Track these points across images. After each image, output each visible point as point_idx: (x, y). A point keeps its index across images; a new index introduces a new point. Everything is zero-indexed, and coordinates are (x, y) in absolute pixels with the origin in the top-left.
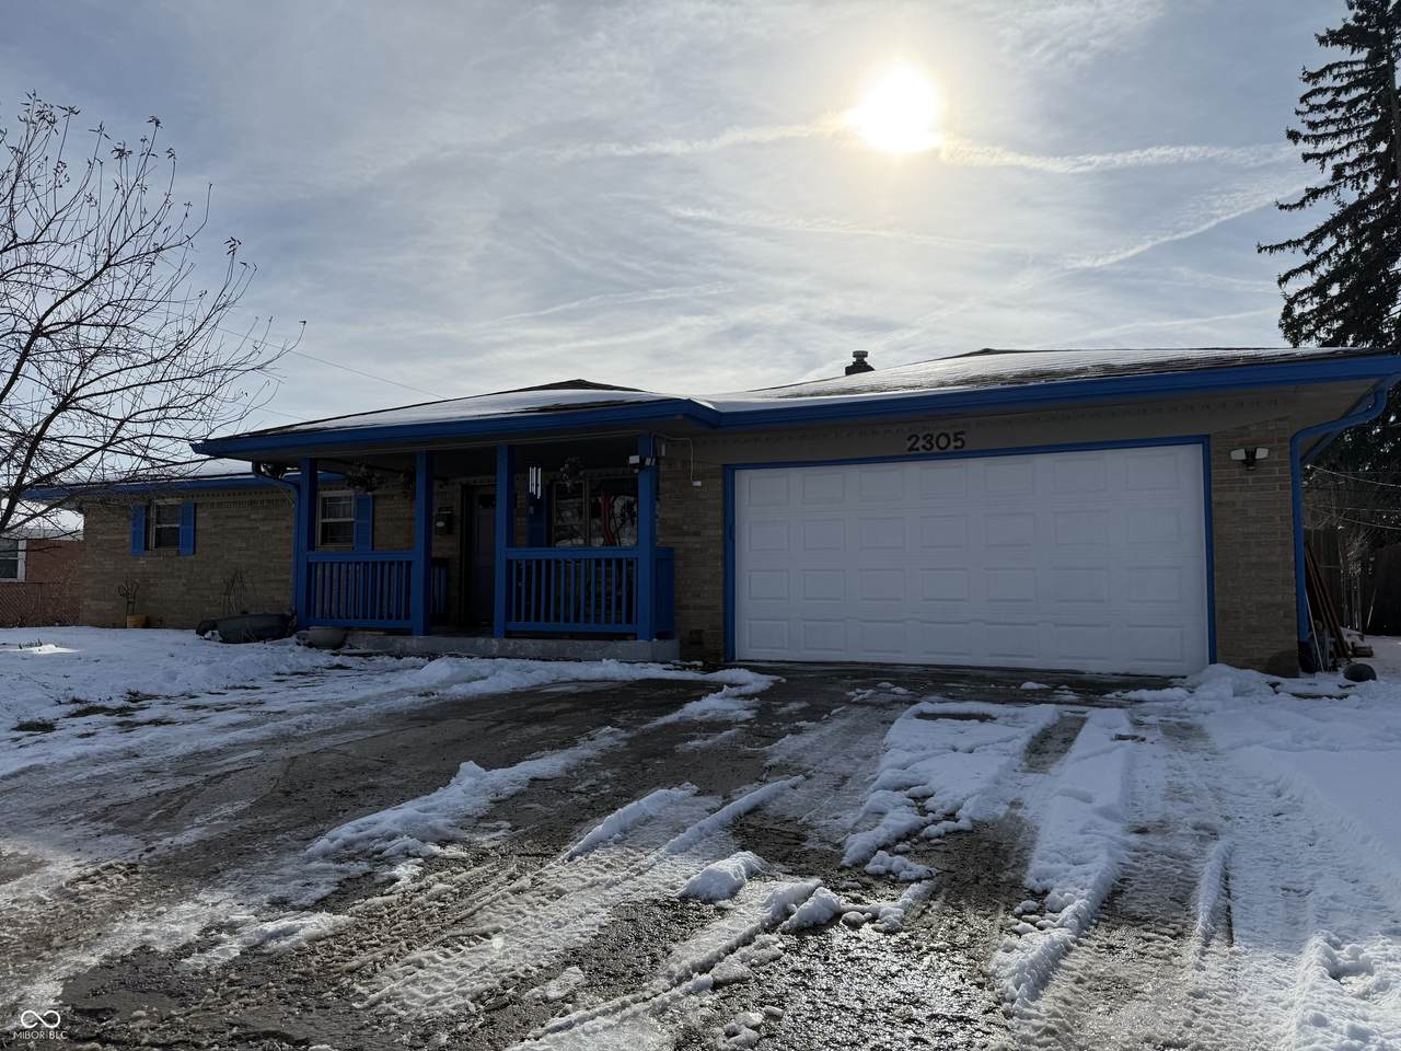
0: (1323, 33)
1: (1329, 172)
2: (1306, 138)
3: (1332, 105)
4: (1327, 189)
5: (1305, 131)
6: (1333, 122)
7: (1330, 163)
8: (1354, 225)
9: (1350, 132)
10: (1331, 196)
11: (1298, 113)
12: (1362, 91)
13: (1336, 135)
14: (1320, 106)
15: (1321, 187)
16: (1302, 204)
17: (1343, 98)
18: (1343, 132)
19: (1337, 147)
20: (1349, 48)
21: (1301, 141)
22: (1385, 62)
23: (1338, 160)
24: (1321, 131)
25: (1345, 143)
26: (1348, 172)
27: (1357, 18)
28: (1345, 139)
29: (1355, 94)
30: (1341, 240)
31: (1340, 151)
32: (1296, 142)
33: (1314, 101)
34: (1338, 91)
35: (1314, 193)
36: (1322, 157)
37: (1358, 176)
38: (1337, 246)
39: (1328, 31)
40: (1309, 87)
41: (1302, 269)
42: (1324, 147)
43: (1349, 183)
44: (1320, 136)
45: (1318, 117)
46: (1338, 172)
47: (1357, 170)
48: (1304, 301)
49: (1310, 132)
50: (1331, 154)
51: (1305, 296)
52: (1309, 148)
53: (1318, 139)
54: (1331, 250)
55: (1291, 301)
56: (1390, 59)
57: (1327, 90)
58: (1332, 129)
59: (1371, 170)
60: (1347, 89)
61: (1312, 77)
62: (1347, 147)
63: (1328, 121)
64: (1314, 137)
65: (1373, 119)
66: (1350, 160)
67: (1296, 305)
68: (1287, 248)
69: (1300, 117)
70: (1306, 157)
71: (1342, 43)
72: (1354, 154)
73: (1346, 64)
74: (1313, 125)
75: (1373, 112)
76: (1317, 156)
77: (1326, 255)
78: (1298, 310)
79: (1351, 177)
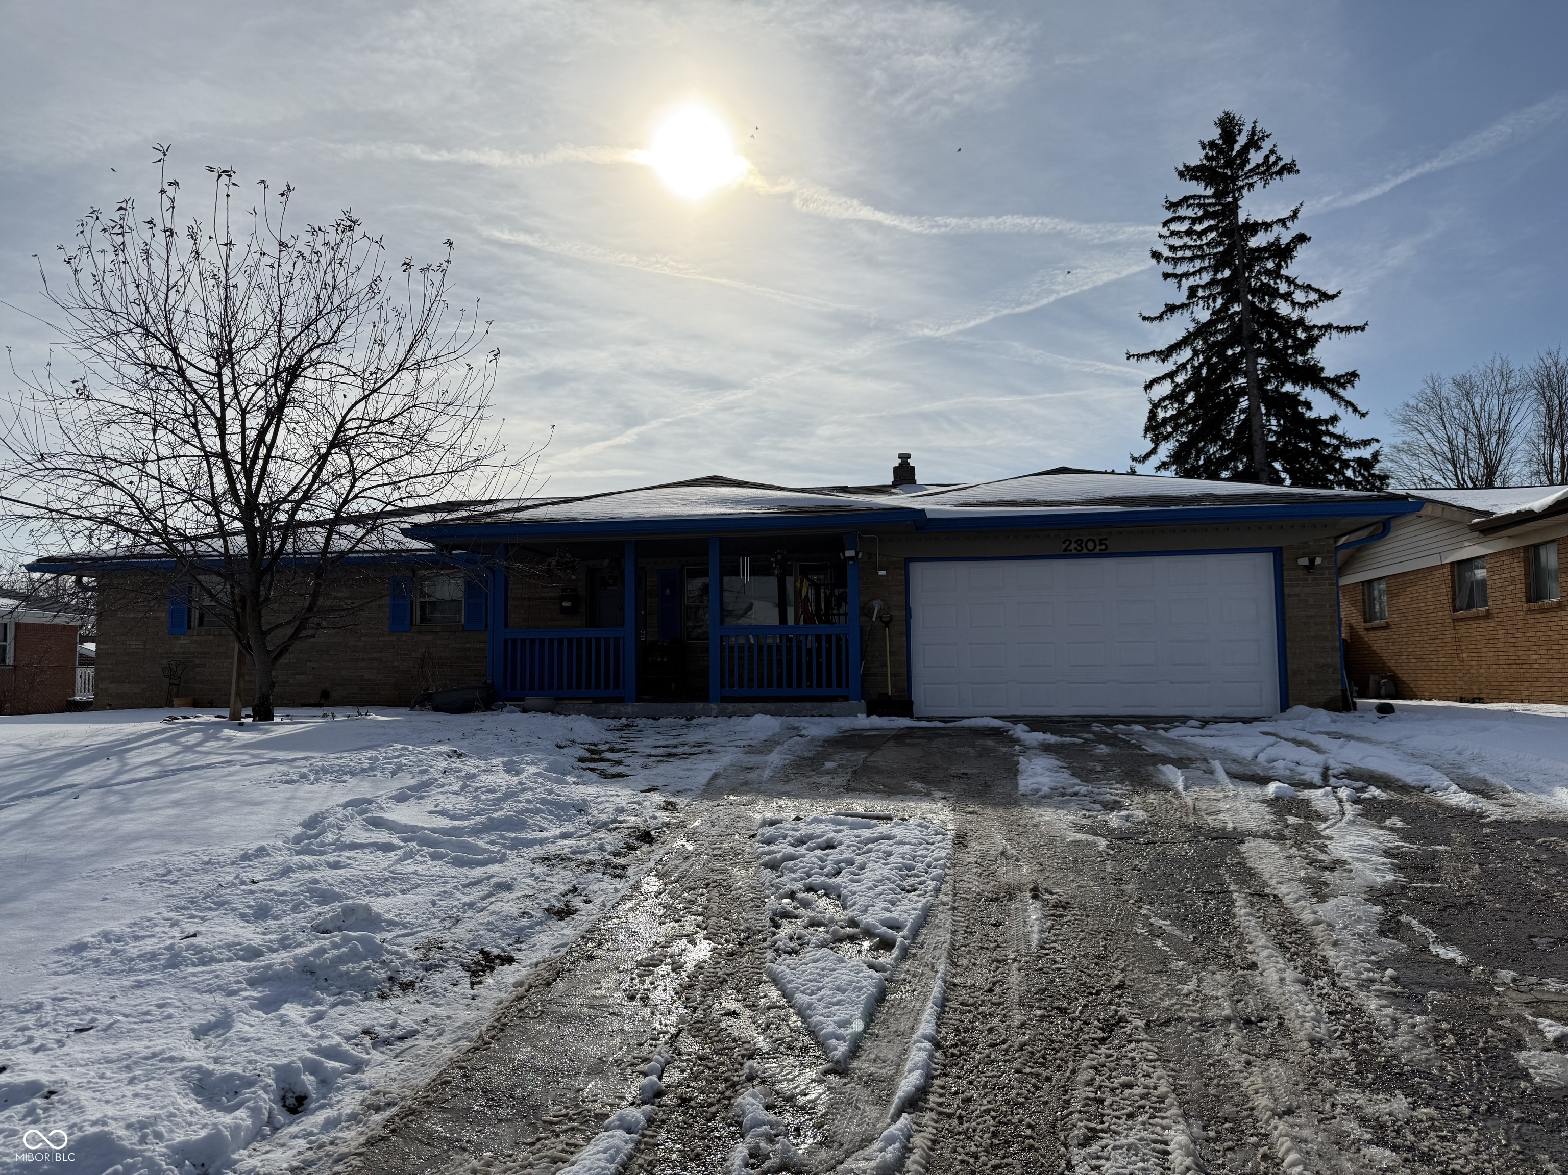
0: (1181, 168)
1: (1185, 292)
2: (1167, 259)
3: (1189, 233)
4: (1183, 306)
5: (1166, 253)
6: (1190, 247)
7: (1186, 283)
8: (1205, 341)
9: (1202, 257)
10: (1186, 314)
11: (1160, 236)
12: (1212, 222)
13: (1191, 259)
14: (1179, 232)
15: (1178, 304)
16: (1160, 317)
17: (1198, 228)
18: (1198, 257)
19: (1192, 270)
20: (1203, 184)
21: (1162, 261)
22: (1230, 200)
23: (1192, 281)
24: (1179, 254)
25: (1198, 268)
26: (1200, 293)
27: (1206, 157)
28: (1198, 264)
29: (1206, 224)
30: (1196, 353)
31: (1194, 274)
32: (1158, 262)
33: (1174, 227)
34: (1194, 221)
35: (1171, 309)
36: (1179, 277)
37: (1208, 297)
38: (1192, 359)
39: (1185, 166)
40: (1169, 215)
41: (1164, 378)
42: (1182, 269)
43: (1201, 303)
44: (1178, 259)
45: (1177, 242)
46: (1193, 291)
47: (1208, 292)
48: (1166, 407)
49: (1171, 254)
50: (1186, 275)
51: (1167, 402)
52: (1169, 268)
53: (1176, 261)
54: (1188, 361)
55: (1155, 406)
56: (1234, 197)
57: (1185, 218)
58: (1188, 253)
59: (1219, 293)
60: (1199, 220)
61: (1172, 206)
62: (1200, 271)
63: (1185, 247)
64: (1173, 258)
65: (1221, 249)
66: (1203, 283)
67: (1159, 410)
68: (1151, 358)
69: (1162, 240)
70: (1166, 276)
71: (1197, 178)
72: (1206, 278)
73: (1200, 197)
74: (1173, 248)
75: (1220, 243)
76: (1175, 276)
77: (1183, 366)
78: (1161, 414)
79: (1202, 298)
